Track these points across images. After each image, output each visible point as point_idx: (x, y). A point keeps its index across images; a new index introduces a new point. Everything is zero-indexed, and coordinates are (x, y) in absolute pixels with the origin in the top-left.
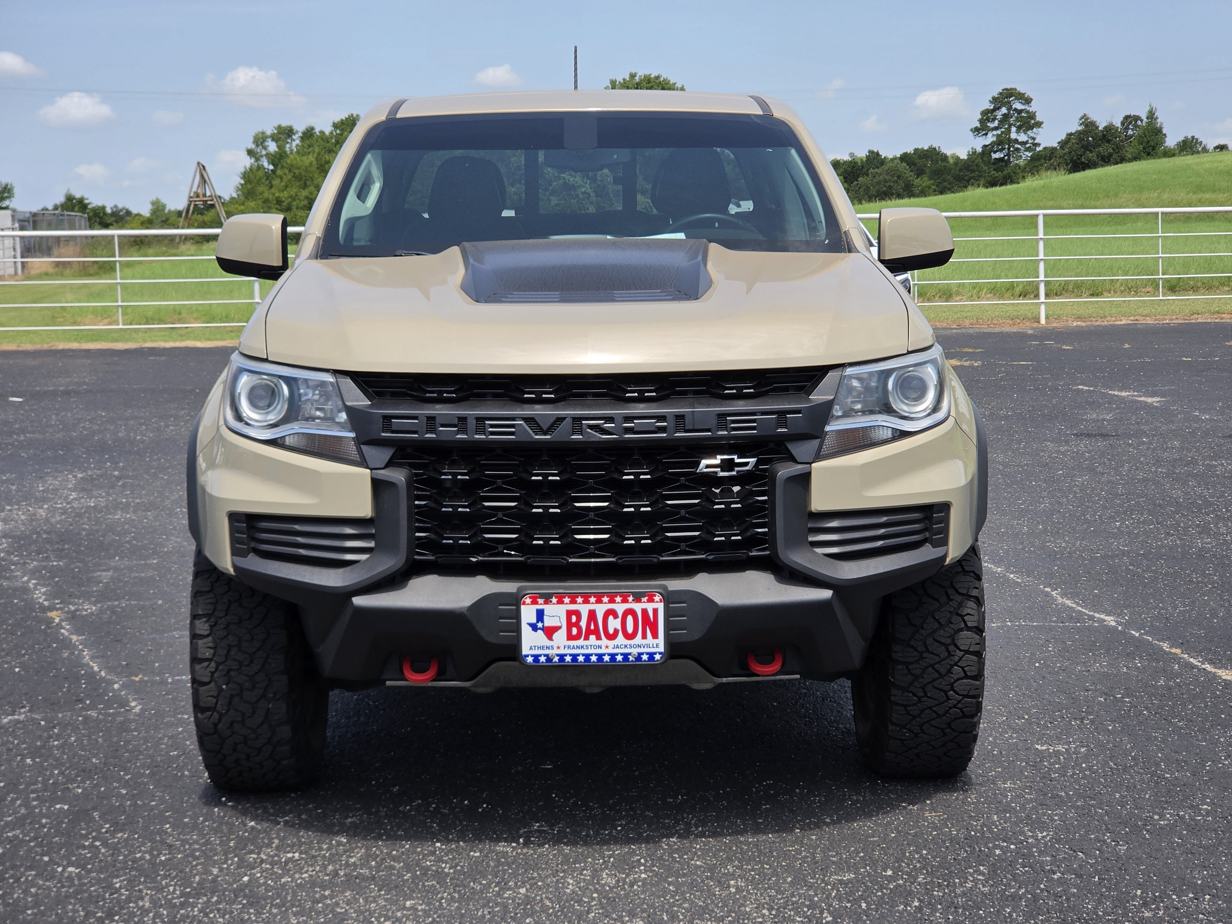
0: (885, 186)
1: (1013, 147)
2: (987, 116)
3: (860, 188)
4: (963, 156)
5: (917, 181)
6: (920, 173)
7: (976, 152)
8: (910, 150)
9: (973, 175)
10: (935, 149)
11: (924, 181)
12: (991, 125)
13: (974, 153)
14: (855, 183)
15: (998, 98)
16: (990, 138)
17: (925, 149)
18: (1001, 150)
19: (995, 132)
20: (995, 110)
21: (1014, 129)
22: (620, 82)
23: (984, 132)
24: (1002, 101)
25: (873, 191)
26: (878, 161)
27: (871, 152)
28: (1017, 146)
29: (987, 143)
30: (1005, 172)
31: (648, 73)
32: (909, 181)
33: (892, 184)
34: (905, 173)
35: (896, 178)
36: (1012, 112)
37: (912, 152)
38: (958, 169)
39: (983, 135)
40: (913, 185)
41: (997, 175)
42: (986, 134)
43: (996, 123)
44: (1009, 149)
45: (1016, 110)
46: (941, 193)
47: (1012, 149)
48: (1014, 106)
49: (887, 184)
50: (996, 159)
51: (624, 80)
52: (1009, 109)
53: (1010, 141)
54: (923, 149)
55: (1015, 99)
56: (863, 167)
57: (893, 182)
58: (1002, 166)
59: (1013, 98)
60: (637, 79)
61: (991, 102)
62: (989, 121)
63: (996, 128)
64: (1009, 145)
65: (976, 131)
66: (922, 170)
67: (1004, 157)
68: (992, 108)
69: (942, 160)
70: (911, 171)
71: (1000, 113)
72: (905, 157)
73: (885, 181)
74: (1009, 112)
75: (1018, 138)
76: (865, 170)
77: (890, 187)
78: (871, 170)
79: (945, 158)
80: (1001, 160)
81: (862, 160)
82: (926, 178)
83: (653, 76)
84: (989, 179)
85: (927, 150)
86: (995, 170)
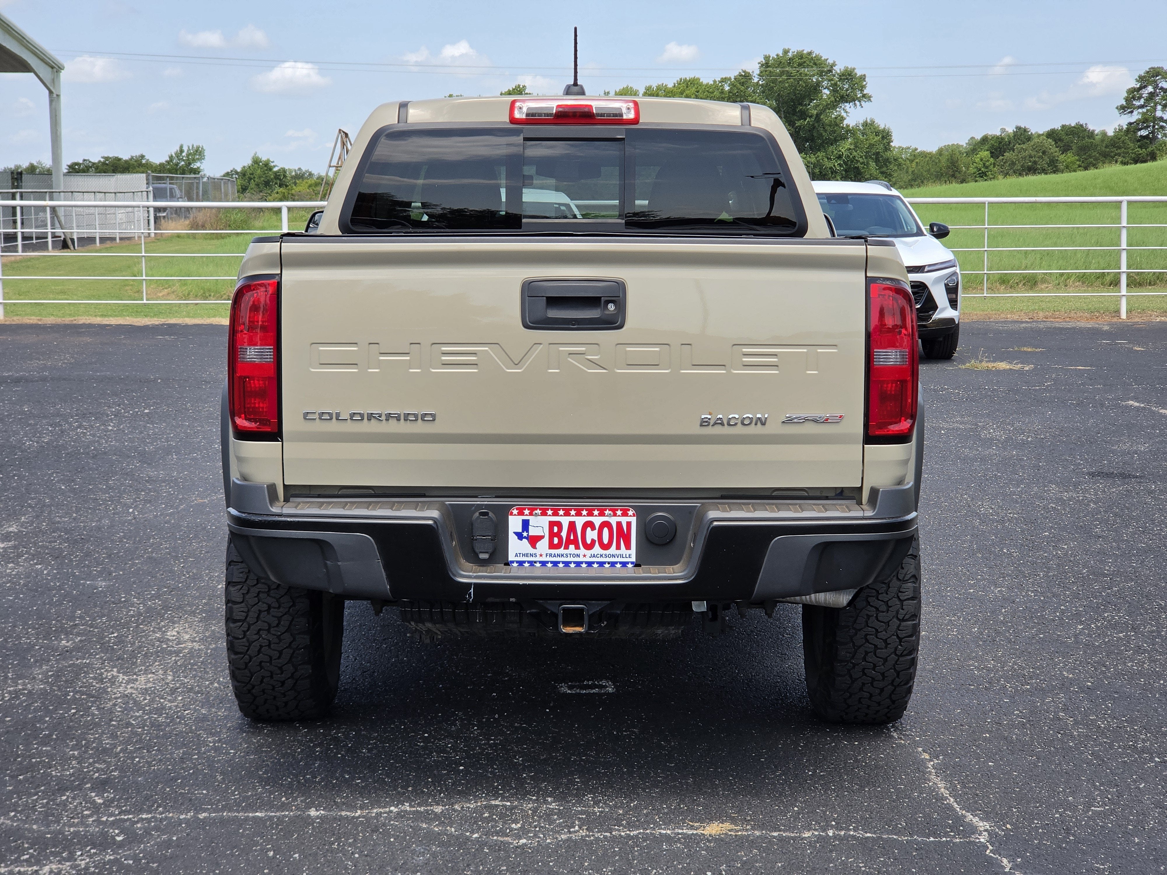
0: (1030, 162)
1: (1158, 124)
2: (1133, 94)
3: (1005, 163)
4: (1110, 133)
5: (1062, 157)
6: (1065, 149)
7: (1122, 129)
8: (1057, 126)
9: (1119, 151)
10: (1082, 126)
11: (1070, 157)
12: (1137, 103)
13: (1121, 130)
14: (1001, 158)
15: (1144, 77)
16: (1136, 116)
17: (1073, 125)
18: (1146, 128)
19: (1140, 110)
20: (1140, 88)
21: (1159, 107)
22: (773, 58)
23: (1129, 110)
24: (1148, 80)
25: (1018, 167)
26: (1024, 137)
27: (1019, 128)
28: (1162, 124)
29: (1132, 121)
30: (1150, 149)
31: (800, 49)
32: (1054, 157)
33: (1037, 159)
34: (1050, 149)
35: (1041, 154)
36: (1158, 91)
37: (1060, 128)
38: (1104, 145)
39: (1129, 112)
40: (1057, 160)
41: (1141, 152)
42: (1132, 112)
43: (1142, 101)
44: (1154, 126)
45: (1162, 88)
46: (1086, 168)
47: (1156, 127)
48: (1160, 85)
49: (1032, 159)
50: (1141, 136)
51: (777, 55)
52: (1156, 87)
53: (1155, 119)
54: (1070, 125)
55: (1162, 78)
56: (1010, 142)
57: (1039, 157)
58: (1146, 143)
59: (1160, 77)
60: (790, 55)
61: (1137, 81)
62: (1134, 100)
63: (1142, 107)
64: (1154, 123)
65: (1123, 109)
66: (1068, 146)
67: (1148, 135)
68: (1138, 86)
69: (1089, 137)
70: (1057, 147)
71: (1146, 92)
72: (1052, 134)
73: (1031, 157)
74: (1155, 91)
75: (1163, 116)
76: (1011, 146)
77: (1035, 162)
78: (1017, 145)
79: (1091, 135)
80: (1146, 137)
81: (1009, 136)
82: (1069, 154)
83: (805, 52)
84: (1133, 156)
85: (1074, 127)
86: (1139, 147)
